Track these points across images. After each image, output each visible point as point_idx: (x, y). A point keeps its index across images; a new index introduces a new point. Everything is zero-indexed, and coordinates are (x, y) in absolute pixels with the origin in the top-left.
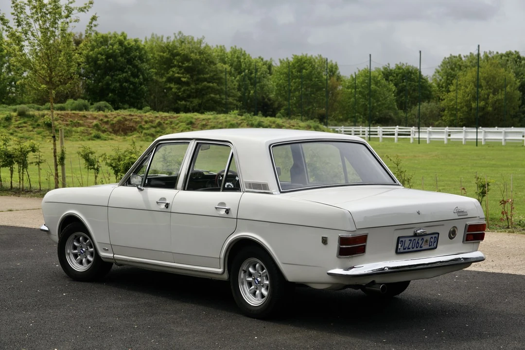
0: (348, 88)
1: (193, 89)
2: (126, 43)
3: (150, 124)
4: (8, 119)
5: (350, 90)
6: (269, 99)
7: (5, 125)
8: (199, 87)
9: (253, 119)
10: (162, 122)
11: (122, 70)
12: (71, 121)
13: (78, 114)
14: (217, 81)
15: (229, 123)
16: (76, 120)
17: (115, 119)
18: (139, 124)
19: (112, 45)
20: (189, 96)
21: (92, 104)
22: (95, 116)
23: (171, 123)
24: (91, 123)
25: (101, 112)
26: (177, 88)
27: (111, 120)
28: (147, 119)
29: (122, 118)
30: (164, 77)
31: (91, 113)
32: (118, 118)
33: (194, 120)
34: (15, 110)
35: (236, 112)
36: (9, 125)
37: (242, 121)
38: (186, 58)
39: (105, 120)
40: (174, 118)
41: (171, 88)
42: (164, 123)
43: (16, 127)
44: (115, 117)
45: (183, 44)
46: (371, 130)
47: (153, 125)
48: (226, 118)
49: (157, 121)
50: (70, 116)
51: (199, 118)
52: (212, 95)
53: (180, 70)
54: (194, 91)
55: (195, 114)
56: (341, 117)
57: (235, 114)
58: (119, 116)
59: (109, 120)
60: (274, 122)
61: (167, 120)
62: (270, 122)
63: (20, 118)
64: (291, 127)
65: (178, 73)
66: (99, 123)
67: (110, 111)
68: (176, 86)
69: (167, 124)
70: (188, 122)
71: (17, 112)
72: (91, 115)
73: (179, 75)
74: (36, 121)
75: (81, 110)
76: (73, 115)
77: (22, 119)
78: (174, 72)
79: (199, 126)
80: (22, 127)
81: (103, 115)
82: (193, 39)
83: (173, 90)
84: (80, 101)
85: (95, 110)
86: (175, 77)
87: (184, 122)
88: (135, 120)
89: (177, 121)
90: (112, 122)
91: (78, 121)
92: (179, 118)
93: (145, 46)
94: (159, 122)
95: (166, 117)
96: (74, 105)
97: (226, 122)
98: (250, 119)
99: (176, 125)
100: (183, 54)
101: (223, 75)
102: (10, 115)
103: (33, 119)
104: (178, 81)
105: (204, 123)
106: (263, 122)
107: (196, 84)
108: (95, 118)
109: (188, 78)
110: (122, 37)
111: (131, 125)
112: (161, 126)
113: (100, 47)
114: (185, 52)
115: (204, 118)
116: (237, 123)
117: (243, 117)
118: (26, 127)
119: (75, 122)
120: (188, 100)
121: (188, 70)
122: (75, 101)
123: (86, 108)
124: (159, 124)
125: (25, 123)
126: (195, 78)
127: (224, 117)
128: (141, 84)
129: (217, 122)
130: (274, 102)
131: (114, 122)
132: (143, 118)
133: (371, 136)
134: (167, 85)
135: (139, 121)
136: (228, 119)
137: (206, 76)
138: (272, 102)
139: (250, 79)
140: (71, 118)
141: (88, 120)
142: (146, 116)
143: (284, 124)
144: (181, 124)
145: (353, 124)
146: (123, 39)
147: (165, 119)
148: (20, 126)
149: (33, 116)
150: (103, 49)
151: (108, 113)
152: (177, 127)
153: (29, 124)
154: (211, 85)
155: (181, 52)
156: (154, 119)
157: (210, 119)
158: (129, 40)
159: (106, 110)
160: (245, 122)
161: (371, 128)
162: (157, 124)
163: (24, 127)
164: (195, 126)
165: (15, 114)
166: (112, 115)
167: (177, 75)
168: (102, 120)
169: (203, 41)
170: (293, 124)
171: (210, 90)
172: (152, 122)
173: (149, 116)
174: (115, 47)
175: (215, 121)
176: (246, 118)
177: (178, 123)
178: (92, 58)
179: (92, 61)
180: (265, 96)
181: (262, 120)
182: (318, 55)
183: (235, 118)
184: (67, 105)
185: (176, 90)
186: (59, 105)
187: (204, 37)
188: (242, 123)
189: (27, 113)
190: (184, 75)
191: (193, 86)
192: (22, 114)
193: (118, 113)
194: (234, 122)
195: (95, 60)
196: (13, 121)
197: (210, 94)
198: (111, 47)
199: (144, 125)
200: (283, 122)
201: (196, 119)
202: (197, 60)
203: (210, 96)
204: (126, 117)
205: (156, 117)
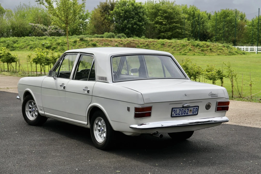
0: (250, 26)
1: (168, 27)
2: (135, 4)
3: (143, 45)
4: (75, 42)
5: (251, 27)
6: (207, 32)
7: (74, 45)
8: (171, 26)
9: (195, 42)
10: (149, 44)
11: (133, 18)
12: (105, 43)
13: (108, 40)
14: (180, 23)
15: (182, 45)
16: (107, 43)
17: (126, 42)
18: (137, 44)
19: (128, 5)
20: (166, 31)
21: (116, 35)
22: (116, 41)
23: (153, 44)
24: (114, 44)
25: (120, 39)
26: (159, 27)
27: (124, 43)
28: (142, 42)
29: (129, 42)
30: (154, 21)
31: (115, 39)
32: (128, 42)
33: (164, 43)
34: (78, 38)
35: (186, 39)
36: (76, 45)
37: (189, 43)
38: (165, 12)
39: (121, 42)
40: (155, 42)
41: (157, 27)
42: (150, 44)
43: (79, 46)
44: (126, 41)
45: (164, 4)
46: (258, 48)
47: (145, 45)
48: (181, 42)
49: (146, 43)
50: (104, 40)
51: (167, 42)
52: (177, 30)
53: (162, 18)
54: (169, 28)
55: (166, 39)
56: (246, 41)
57: (186, 40)
58: (128, 41)
59: (123, 42)
60: (205, 44)
61: (151, 43)
62: (203, 44)
63: (81, 42)
64: (214, 46)
65: (160, 19)
66: (118, 44)
67: (124, 38)
68: (159, 26)
69: (151, 45)
70: (162, 44)
71: (80, 38)
72: (114, 40)
73: (161, 20)
74: (88, 43)
75: (110, 38)
76: (106, 40)
77: (82, 42)
78: (159, 19)
79: (167, 46)
80: (81, 46)
81: (120, 40)
82: (169, 2)
83: (158, 28)
84: (111, 33)
85: (117, 37)
86: (159, 22)
87: (160, 44)
88: (135, 43)
89: (157, 44)
90: (124, 44)
91: (108, 43)
92: (157, 42)
93: (144, 6)
94: (147, 44)
95: (151, 41)
96: (108, 35)
97: (181, 44)
98: (193, 42)
99: (156, 45)
100: (163, 9)
101: (183, 20)
102: (76, 40)
103: (87, 42)
104: (161, 23)
105: (170, 44)
106: (200, 44)
107: (170, 25)
108: (116, 42)
109: (166, 22)
110: (133, 1)
111: (133, 45)
112: (148, 46)
113: (123, 7)
114: (165, 9)
115: (170, 42)
116: (186, 44)
117: (190, 41)
118: (83, 46)
119: (106, 43)
120: (165, 33)
121: (166, 18)
122: (109, 34)
123: (113, 37)
124: (147, 45)
125: (83, 44)
126: (169, 21)
127: (180, 41)
128: (142, 25)
129: (176, 44)
130: (209, 34)
131: (125, 44)
132: (139, 41)
133: (258, 51)
134: (155, 25)
135: (137, 43)
136: (182, 42)
137: (174, 20)
138: (208, 33)
139: (198, 22)
140: (104, 41)
141: (113, 43)
142: (141, 41)
143: (210, 45)
144: (158, 45)
145: (251, 45)
146: (134, 2)
147: (150, 42)
148: (80, 45)
149: (87, 41)
150: (124, 8)
151: (123, 39)
152: (156, 46)
153: (85, 44)
154: (177, 25)
155: (162, 9)
156: (145, 42)
157: (173, 42)
158: (137, 3)
159: (122, 37)
160: (190, 44)
161: (258, 47)
162: (146, 45)
163: (82, 46)
164: (165, 46)
165: (78, 39)
166: (125, 40)
167: (160, 20)
168: (119, 43)
169: (175, 3)
170: (215, 45)
171: (176, 28)
172: (144, 44)
173: (143, 41)
174: (130, 7)
175: (175, 43)
176: (191, 42)
177: (157, 45)
178: (118, 12)
179: (118, 14)
180: (204, 31)
181: (199, 43)
182: (235, 9)
183: (186, 42)
184: (104, 35)
185: (159, 28)
186: (101, 35)
187: (175, 1)
188: (189, 44)
189: (84, 39)
190: (164, 20)
191: (168, 26)
192: (82, 40)
193: (127, 39)
194: (185, 44)
195: (119, 13)
196: (77, 43)
197: (176, 29)
198: (128, 6)
199: (140, 45)
200: (210, 44)
201: (166, 42)
202: (171, 12)
203: (177, 31)
204: (131, 41)
205: (146, 41)
